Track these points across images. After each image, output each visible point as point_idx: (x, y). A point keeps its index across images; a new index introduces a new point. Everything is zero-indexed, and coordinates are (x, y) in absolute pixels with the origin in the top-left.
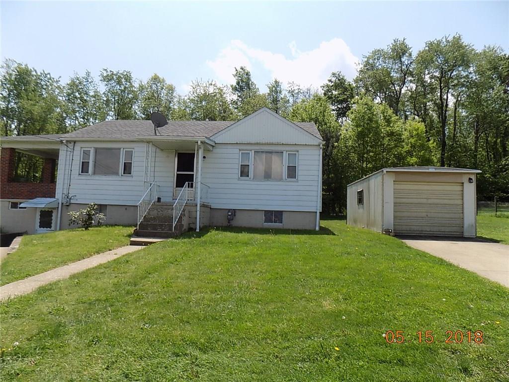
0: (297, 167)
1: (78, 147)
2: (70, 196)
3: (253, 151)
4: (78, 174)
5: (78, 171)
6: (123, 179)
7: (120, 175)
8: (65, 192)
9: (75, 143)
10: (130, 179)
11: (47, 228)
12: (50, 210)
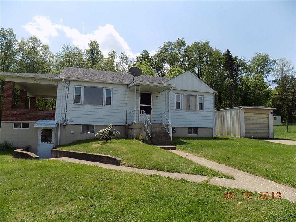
0: (203, 104)
1: (72, 85)
2: (67, 119)
3: (182, 94)
4: (73, 103)
5: (72, 101)
6: (105, 108)
7: (104, 105)
8: (63, 116)
9: (70, 81)
10: (111, 108)
11: (48, 142)
12: (50, 129)
